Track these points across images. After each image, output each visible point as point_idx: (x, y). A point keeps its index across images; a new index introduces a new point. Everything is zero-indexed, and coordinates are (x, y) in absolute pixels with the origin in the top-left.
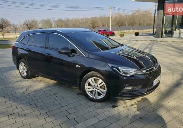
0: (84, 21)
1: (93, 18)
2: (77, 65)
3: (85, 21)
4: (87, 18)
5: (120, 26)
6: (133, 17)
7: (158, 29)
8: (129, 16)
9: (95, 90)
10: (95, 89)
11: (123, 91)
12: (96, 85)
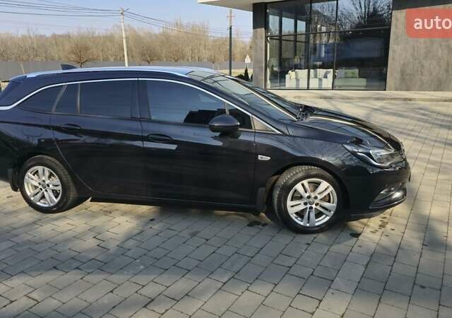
0: (33, 43)
1: (59, 36)
2: (260, 156)
3: (37, 44)
4: (41, 36)
5: (148, 62)
6: (166, 39)
7: (257, 69)
8: (155, 35)
9: (311, 208)
10: (308, 206)
11: (377, 199)
12: (313, 196)
